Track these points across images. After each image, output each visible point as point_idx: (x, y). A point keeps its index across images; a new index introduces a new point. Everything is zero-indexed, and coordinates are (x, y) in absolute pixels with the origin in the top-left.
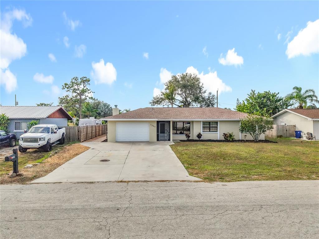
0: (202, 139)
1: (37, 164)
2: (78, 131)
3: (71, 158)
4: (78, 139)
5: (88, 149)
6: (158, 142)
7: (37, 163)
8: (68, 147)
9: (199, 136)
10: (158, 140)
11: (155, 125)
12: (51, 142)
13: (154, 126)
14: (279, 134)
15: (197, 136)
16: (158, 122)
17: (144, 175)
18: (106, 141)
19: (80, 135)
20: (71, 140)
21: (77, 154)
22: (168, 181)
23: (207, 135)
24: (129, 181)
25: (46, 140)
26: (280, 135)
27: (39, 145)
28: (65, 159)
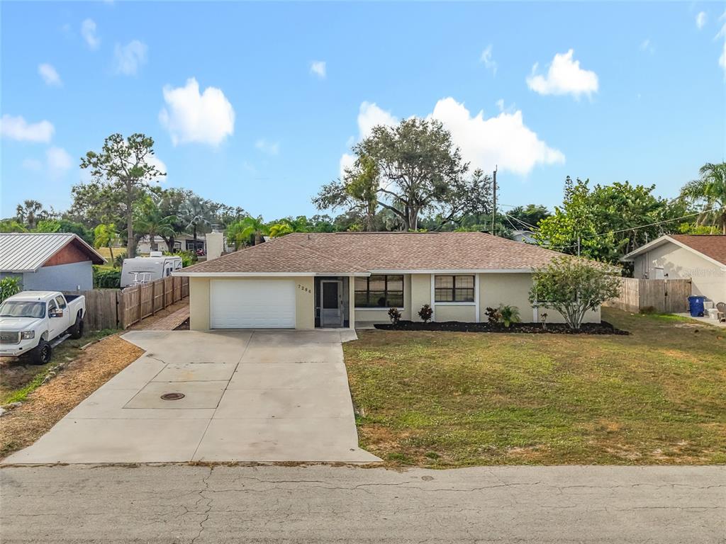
0: (433, 319)
1: (15, 406)
2: (117, 303)
3: (95, 386)
4: (118, 321)
5: (138, 357)
6: (318, 329)
7: (15, 403)
8: (90, 349)
9: (426, 312)
10: (318, 324)
11: (311, 286)
12: (49, 339)
13: (306, 289)
14: (647, 304)
15: (420, 314)
16: (317, 279)
17: (253, 444)
18: (185, 325)
19: (122, 314)
20: (100, 326)
21: (110, 375)
22: (303, 463)
23: (446, 311)
24: (216, 464)
25: (38, 336)
26: (649, 305)
27: (21, 349)
28: (79, 391)
